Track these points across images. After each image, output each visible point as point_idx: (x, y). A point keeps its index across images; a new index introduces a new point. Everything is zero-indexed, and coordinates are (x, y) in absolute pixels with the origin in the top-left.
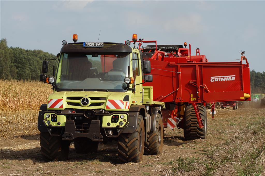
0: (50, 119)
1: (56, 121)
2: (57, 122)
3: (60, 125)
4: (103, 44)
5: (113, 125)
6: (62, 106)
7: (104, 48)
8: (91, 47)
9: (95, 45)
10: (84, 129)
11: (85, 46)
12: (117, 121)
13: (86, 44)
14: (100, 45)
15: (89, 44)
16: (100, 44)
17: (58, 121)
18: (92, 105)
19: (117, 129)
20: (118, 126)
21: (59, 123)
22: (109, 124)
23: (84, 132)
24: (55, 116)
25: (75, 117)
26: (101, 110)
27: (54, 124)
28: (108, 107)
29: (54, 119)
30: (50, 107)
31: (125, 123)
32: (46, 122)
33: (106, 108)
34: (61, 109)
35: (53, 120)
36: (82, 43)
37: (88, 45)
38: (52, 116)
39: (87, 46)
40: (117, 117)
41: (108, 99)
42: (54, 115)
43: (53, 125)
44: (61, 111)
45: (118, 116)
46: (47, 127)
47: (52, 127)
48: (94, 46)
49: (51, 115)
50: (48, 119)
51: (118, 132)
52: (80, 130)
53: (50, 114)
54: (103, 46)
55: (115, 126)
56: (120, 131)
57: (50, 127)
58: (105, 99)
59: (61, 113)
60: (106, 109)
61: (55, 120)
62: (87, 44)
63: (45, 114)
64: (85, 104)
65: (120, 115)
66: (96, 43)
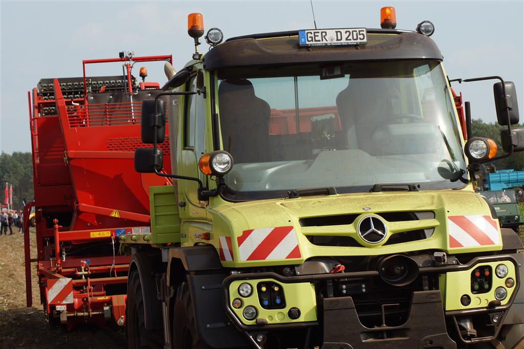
0: (254, 300)
1: (282, 305)
2: (286, 311)
3: (302, 319)
4: (365, 33)
5: (480, 302)
6: (296, 252)
7: (371, 47)
8: (326, 47)
9: (339, 38)
10: (388, 325)
11: (307, 43)
12: (486, 286)
13: (309, 35)
14: (355, 37)
15: (320, 35)
16: (355, 33)
17: (289, 306)
18: (398, 238)
19: (491, 315)
20: (492, 305)
21: (295, 313)
22: (466, 300)
23: (390, 334)
24: (276, 289)
25: (344, 287)
26: (436, 254)
27: (274, 317)
28: (454, 243)
29: (273, 299)
30: (248, 260)
31: (510, 291)
32: (239, 312)
33: (451, 247)
34: (294, 260)
35: (266, 303)
36: (296, 33)
37: (317, 38)
38: (264, 289)
39: (314, 42)
40: (487, 273)
41: (447, 215)
42: (269, 285)
43: (269, 322)
44: (292, 267)
45: (490, 268)
46: (246, 330)
47: (265, 327)
48: (337, 40)
49: (259, 286)
50: (247, 302)
51: (495, 325)
52: (376, 328)
53: (255, 283)
54: (365, 40)
55: (485, 304)
56: (499, 320)
57: (261, 327)
58: (431, 213)
59: (295, 274)
60: (451, 250)
61: (278, 301)
62: (313, 35)
63: (234, 286)
64: (374, 238)
65: (493, 265)
66: (343, 31)
